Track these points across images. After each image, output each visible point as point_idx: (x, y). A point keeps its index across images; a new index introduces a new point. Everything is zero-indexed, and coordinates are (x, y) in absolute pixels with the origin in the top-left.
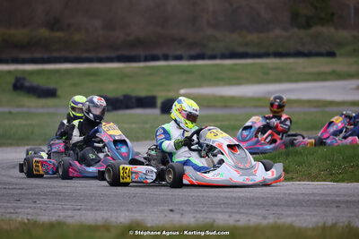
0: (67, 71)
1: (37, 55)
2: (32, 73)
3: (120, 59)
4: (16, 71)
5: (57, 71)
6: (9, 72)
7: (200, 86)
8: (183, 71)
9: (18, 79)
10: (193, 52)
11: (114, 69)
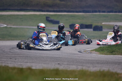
0: (65, 15)
1: (55, 9)
2: (52, 15)
3: (84, 12)
4: (47, 14)
5: (61, 15)
6: (45, 15)
7: (110, 22)
8: (105, 16)
9: (47, 18)
10: (109, 10)
11: (81, 15)
